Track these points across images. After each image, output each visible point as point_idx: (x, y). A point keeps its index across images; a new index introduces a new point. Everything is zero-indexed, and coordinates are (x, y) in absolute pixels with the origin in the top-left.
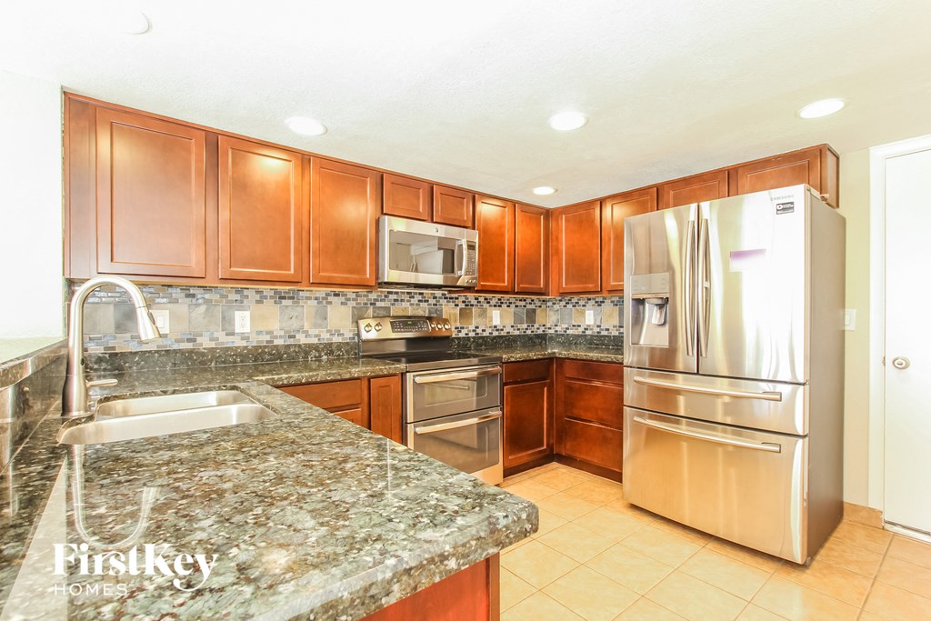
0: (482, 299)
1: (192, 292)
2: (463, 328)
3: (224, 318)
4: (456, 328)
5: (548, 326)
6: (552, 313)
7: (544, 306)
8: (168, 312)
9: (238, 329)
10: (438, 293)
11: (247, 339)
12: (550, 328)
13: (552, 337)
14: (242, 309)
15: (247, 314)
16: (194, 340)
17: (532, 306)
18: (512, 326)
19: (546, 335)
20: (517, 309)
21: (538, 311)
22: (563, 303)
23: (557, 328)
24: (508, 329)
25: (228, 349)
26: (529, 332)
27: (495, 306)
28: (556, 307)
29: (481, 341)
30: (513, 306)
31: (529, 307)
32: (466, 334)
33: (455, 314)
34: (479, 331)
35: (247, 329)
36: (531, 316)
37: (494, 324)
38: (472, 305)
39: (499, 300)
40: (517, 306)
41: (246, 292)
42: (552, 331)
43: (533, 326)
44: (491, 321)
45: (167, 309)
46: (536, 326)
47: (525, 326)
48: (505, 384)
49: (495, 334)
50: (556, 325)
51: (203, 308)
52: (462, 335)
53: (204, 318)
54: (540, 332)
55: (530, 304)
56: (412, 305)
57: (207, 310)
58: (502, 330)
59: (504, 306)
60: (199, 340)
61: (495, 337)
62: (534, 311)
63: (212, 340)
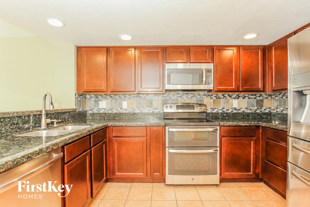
0: (226, 95)
1: (111, 96)
2: (215, 108)
3: (120, 104)
4: (211, 109)
5: (273, 108)
6: (275, 102)
7: (270, 98)
8: (105, 102)
9: (123, 107)
10: (201, 93)
11: (126, 110)
12: (274, 110)
13: (275, 114)
14: (125, 101)
15: (126, 102)
16: (112, 110)
17: (261, 98)
18: (246, 108)
19: (271, 113)
20: (250, 99)
21: (265, 100)
22: (281, 96)
23: (278, 110)
24: (243, 109)
25: (120, 113)
26: (258, 111)
27: (234, 98)
28: (277, 98)
29: (225, 115)
30: (247, 98)
31: (258, 98)
32: (217, 111)
33: (211, 102)
34: (225, 110)
35: (126, 107)
36: (260, 104)
37: (234, 107)
38: (221, 98)
39: (237, 95)
40: (249, 98)
41: (126, 95)
42: (275, 111)
43: (262, 108)
44: (233, 105)
45: (105, 101)
46: (263, 108)
47: (256, 108)
48: (223, 136)
49: (235, 111)
50: (277, 108)
51: (114, 100)
52: (215, 111)
53: (114, 104)
54: (267, 111)
55: (259, 97)
56: (189, 98)
57: (115, 101)
58: (240, 110)
59: (241, 98)
60: (113, 110)
61: (234, 113)
62: (262, 101)
63: (116, 110)
